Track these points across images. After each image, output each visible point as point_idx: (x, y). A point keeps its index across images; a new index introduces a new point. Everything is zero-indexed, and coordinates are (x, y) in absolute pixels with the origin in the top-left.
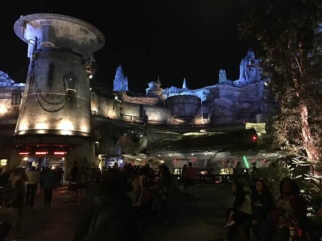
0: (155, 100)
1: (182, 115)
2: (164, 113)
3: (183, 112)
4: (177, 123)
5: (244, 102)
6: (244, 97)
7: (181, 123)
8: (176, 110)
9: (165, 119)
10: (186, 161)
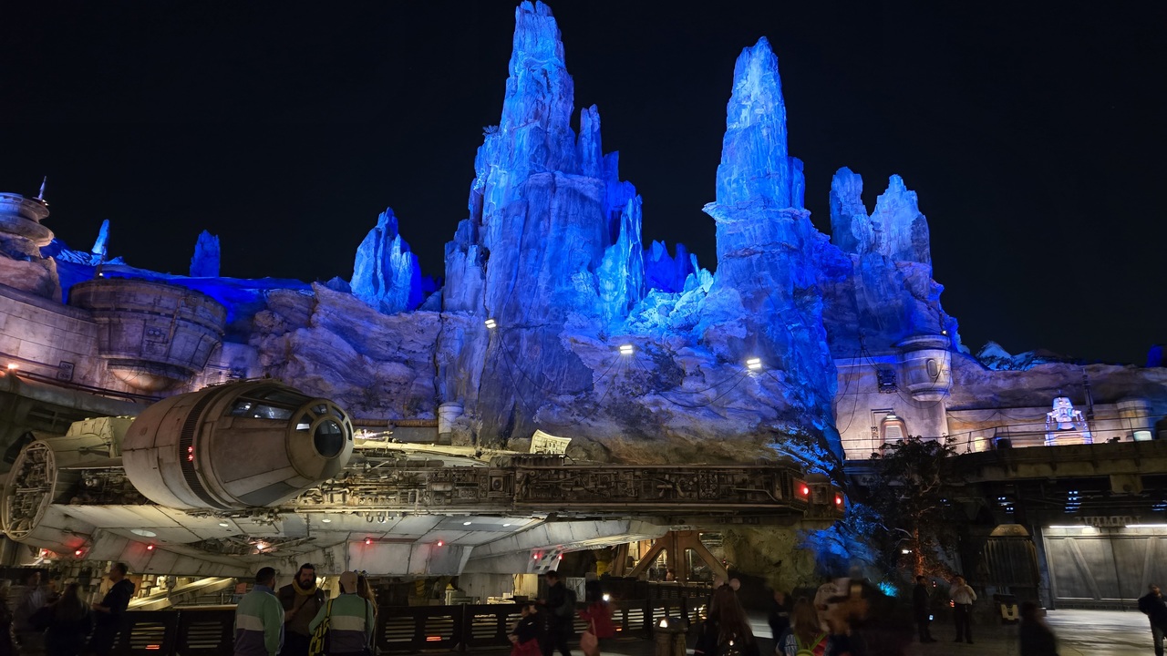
0: (29, 272)
1: (155, 358)
2: (70, 335)
3: (163, 349)
4: (119, 387)
5: (387, 361)
6: (388, 344)
7: (135, 387)
8: (133, 333)
9: (68, 358)
10: (405, 547)
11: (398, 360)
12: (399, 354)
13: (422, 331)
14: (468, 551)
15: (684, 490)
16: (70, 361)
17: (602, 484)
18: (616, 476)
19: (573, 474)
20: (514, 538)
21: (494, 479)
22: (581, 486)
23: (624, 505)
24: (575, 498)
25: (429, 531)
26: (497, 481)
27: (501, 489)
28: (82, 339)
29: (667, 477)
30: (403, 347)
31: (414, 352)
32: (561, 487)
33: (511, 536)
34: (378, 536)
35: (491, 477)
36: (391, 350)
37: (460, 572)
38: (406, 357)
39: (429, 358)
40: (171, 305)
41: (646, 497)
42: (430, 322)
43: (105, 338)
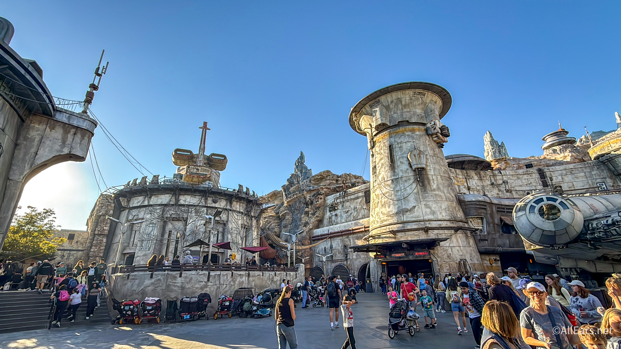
16: (601, 182)
28: (601, 172)
43: (611, 167)
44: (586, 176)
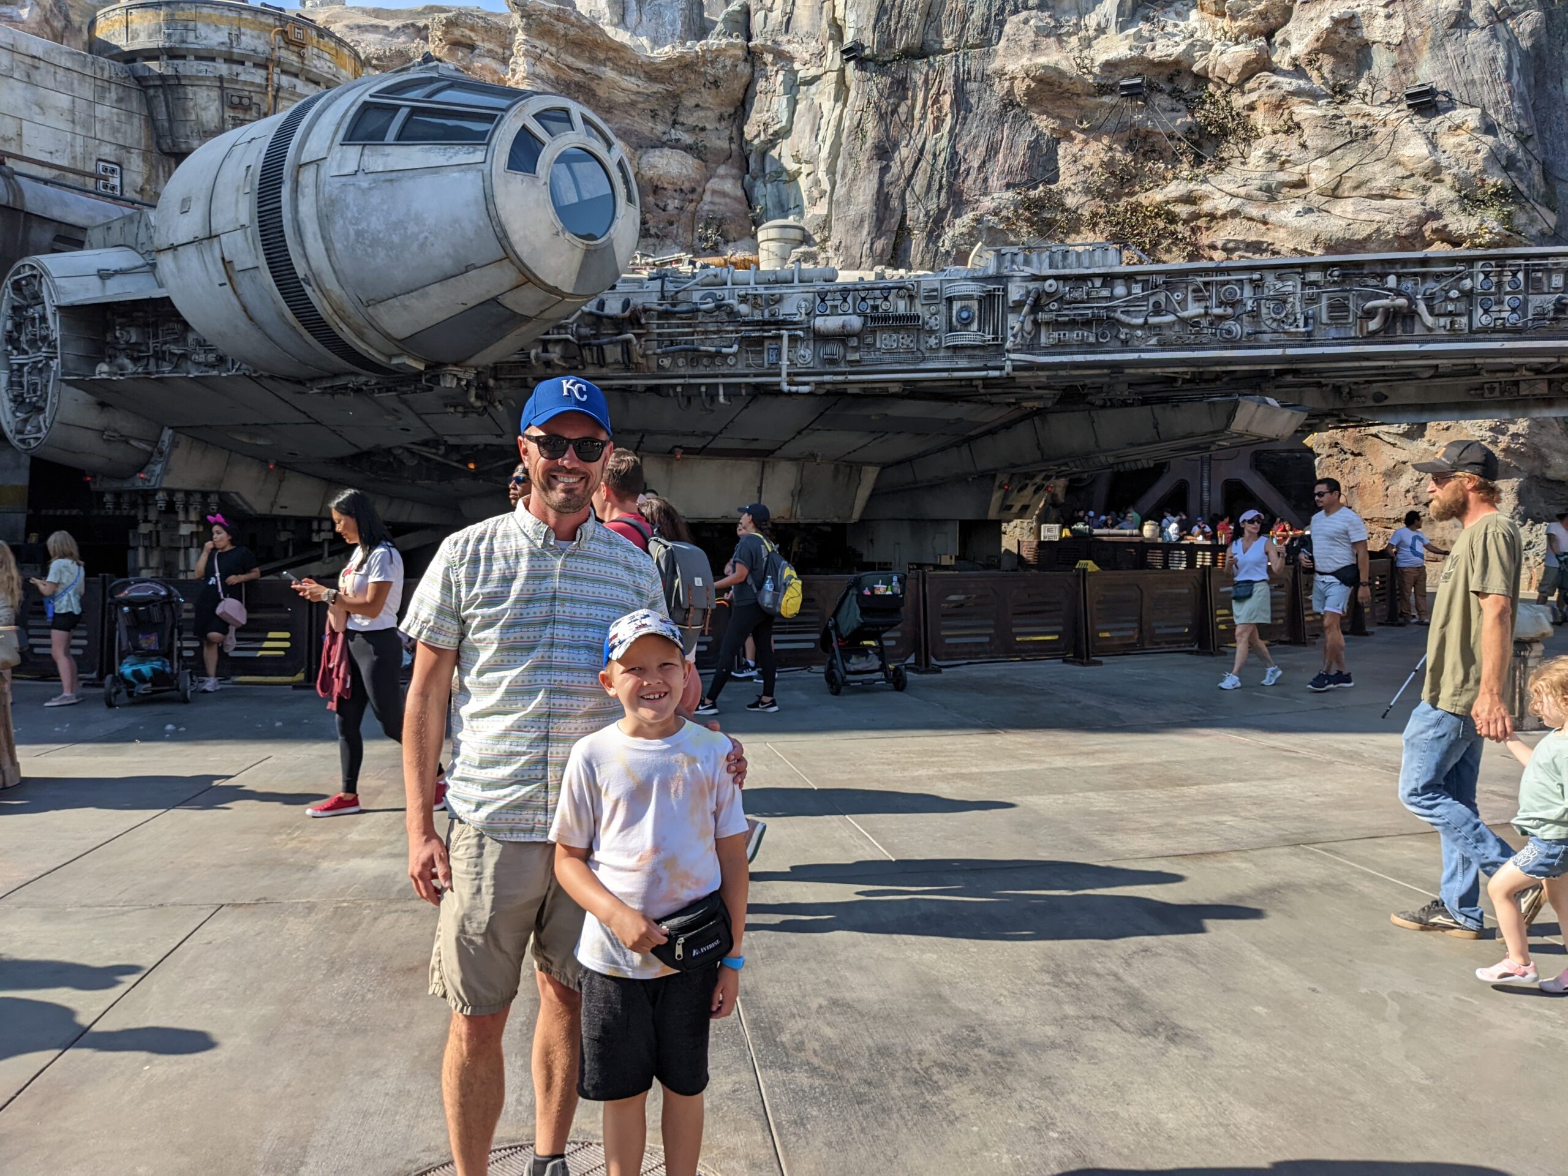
5: (655, 145)
10: (749, 468)
11: (676, 145)
12: (675, 134)
13: (716, 83)
14: (870, 476)
15: (1431, 312)
16: (112, 159)
17: (1221, 304)
18: (1257, 285)
19: (1145, 285)
20: (965, 450)
21: (956, 306)
22: (1168, 312)
23: (1279, 352)
24: (1153, 341)
25: (799, 433)
26: (963, 309)
27: (975, 326)
28: (123, 118)
29: (1392, 281)
30: (681, 119)
31: (703, 129)
32: (1118, 315)
33: (957, 445)
34: (698, 443)
35: (950, 300)
36: (660, 128)
37: (856, 516)
38: (687, 138)
39: (731, 139)
40: (261, 46)
41: (1333, 333)
42: (728, 62)
43: (162, 115)
44: (72, 111)
